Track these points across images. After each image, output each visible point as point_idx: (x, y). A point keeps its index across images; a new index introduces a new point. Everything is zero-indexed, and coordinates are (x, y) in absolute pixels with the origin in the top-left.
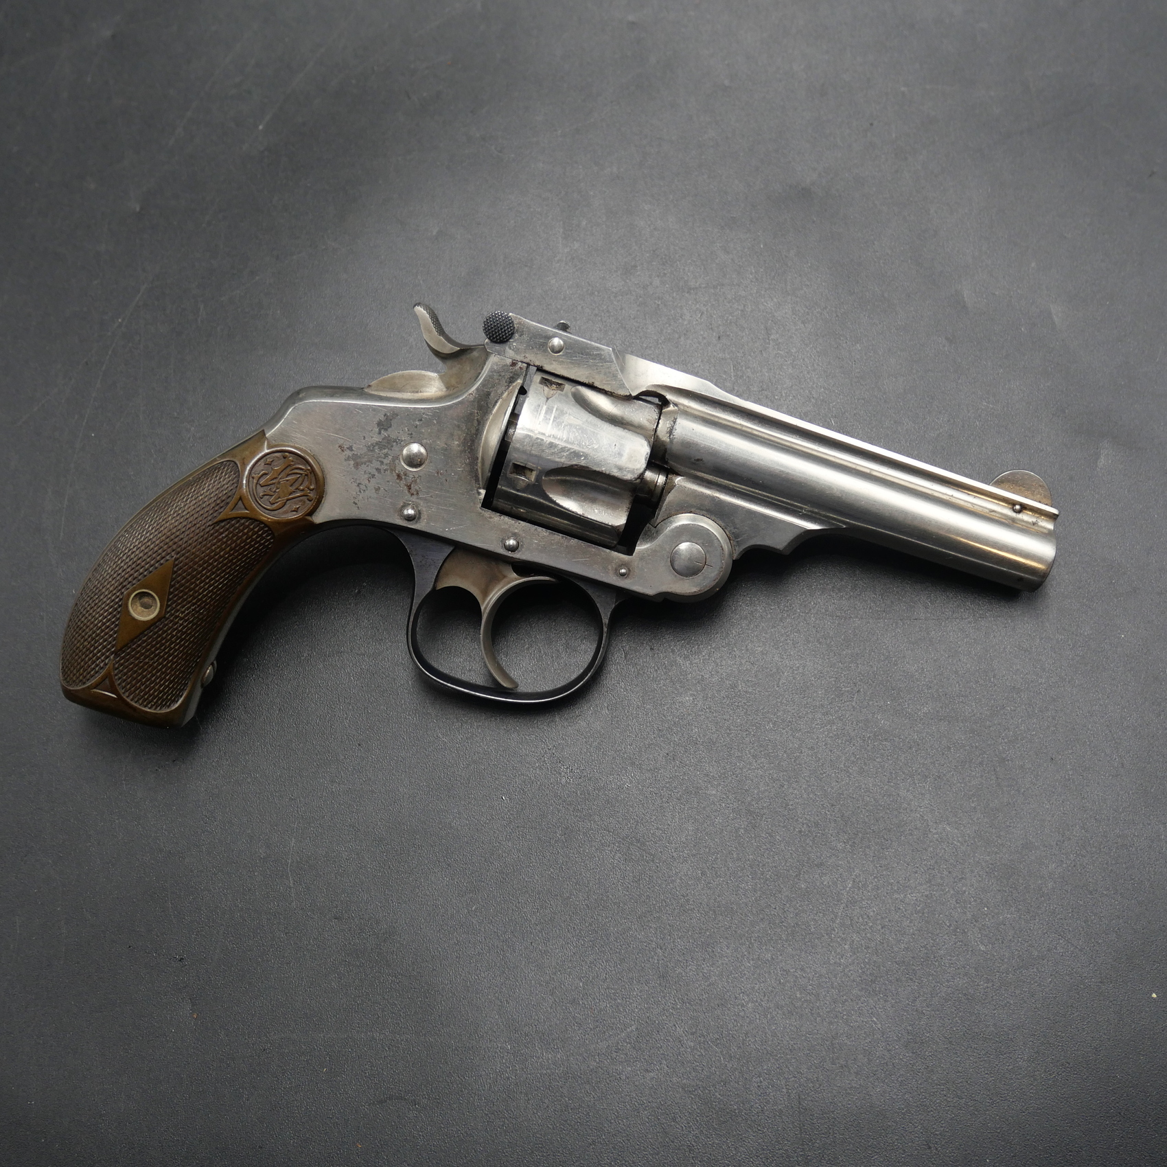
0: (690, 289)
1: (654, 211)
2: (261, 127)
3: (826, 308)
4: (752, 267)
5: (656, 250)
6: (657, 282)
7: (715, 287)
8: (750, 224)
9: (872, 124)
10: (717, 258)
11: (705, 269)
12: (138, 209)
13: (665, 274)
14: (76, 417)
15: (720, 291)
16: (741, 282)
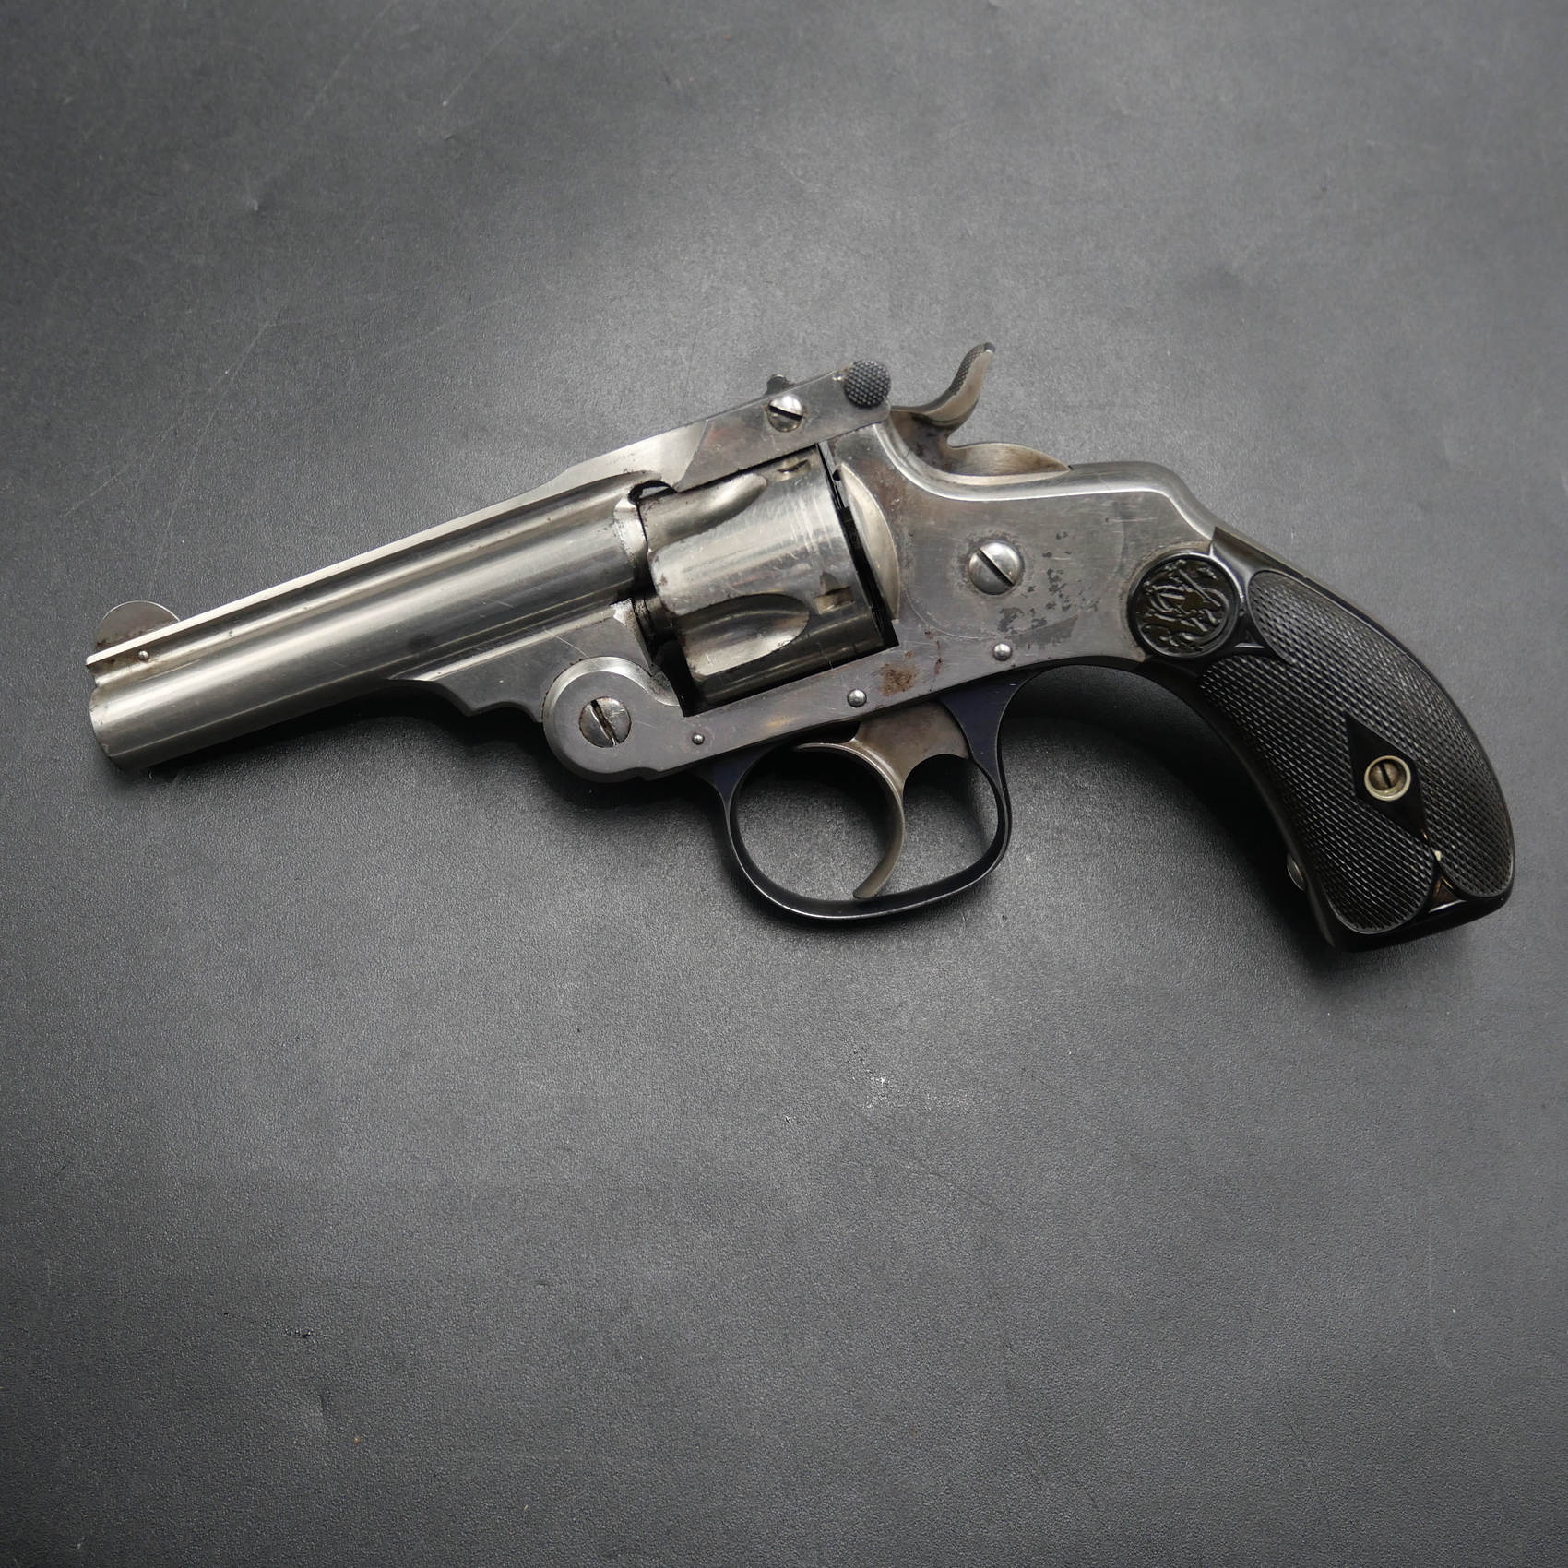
0: (1067, 406)
1: (1019, 290)
2: (445, 103)
3: (1255, 449)
4: (1155, 383)
5: (1020, 347)
6: (1020, 393)
7: (1102, 407)
8: (1152, 321)
9: (1324, 189)
10: (1105, 366)
11: (1088, 379)
12: (256, 208)
13: (1033, 383)
14: (158, 512)
15: (1109, 413)
16: (1139, 403)
